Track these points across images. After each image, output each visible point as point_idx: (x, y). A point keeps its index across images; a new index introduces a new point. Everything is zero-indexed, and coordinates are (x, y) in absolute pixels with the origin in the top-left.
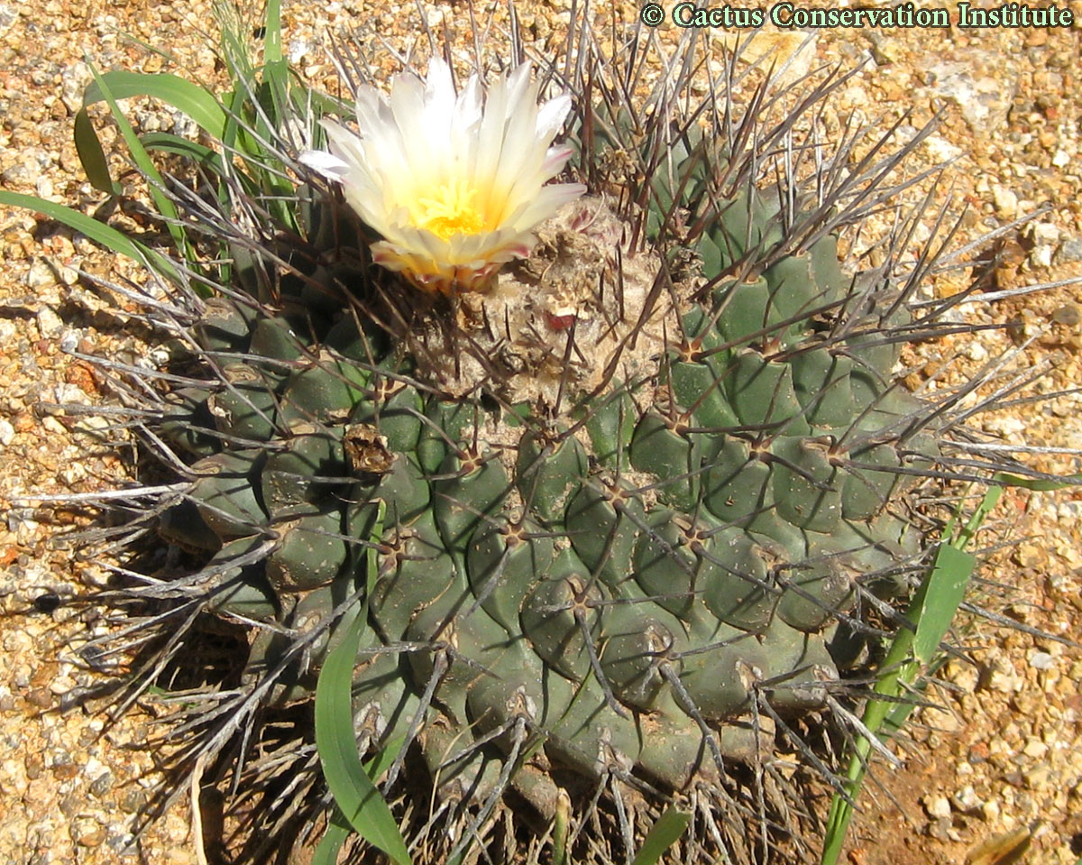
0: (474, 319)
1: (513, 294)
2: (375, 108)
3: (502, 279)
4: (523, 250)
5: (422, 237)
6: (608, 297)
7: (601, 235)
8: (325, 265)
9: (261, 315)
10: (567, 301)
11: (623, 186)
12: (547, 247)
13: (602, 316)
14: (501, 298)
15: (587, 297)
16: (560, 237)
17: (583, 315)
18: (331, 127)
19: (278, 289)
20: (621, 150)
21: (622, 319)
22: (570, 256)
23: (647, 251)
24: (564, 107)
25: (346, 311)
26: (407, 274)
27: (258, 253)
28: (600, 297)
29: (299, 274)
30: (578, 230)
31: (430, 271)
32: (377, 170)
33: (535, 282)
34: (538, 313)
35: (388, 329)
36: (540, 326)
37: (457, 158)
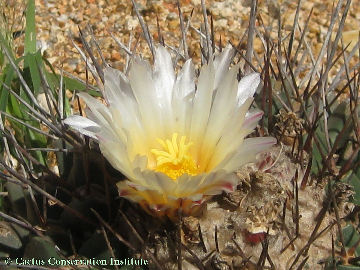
0: (191, 236)
1: (218, 217)
2: (117, 83)
3: (210, 206)
4: (229, 186)
5: (158, 178)
6: (289, 219)
7: (280, 174)
8: (79, 198)
9: (34, 233)
10: (260, 222)
11: (295, 138)
12: (243, 183)
13: (284, 233)
14: (210, 220)
15: (274, 219)
16: (253, 175)
17: (272, 232)
18: (84, 98)
19: (45, 215)
20: (290, 113)
21: (298, 235)
22: (260, 189)
23: (314, 184)
24: (254, 81)
25: (99, 232)
26: (142, 205)
27: (30, 189)
28: (283, 218)
29: (62, 204)
30: (264, 170)
31: (160, 203)
32: (122, 128)
33: (234, 209)
34: (239, 231)
35: (128, 244)
36: (240, 241)
37: (177, 120)
